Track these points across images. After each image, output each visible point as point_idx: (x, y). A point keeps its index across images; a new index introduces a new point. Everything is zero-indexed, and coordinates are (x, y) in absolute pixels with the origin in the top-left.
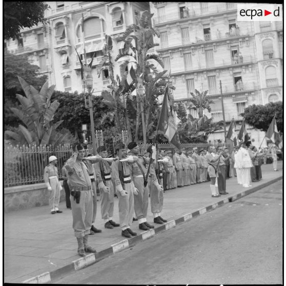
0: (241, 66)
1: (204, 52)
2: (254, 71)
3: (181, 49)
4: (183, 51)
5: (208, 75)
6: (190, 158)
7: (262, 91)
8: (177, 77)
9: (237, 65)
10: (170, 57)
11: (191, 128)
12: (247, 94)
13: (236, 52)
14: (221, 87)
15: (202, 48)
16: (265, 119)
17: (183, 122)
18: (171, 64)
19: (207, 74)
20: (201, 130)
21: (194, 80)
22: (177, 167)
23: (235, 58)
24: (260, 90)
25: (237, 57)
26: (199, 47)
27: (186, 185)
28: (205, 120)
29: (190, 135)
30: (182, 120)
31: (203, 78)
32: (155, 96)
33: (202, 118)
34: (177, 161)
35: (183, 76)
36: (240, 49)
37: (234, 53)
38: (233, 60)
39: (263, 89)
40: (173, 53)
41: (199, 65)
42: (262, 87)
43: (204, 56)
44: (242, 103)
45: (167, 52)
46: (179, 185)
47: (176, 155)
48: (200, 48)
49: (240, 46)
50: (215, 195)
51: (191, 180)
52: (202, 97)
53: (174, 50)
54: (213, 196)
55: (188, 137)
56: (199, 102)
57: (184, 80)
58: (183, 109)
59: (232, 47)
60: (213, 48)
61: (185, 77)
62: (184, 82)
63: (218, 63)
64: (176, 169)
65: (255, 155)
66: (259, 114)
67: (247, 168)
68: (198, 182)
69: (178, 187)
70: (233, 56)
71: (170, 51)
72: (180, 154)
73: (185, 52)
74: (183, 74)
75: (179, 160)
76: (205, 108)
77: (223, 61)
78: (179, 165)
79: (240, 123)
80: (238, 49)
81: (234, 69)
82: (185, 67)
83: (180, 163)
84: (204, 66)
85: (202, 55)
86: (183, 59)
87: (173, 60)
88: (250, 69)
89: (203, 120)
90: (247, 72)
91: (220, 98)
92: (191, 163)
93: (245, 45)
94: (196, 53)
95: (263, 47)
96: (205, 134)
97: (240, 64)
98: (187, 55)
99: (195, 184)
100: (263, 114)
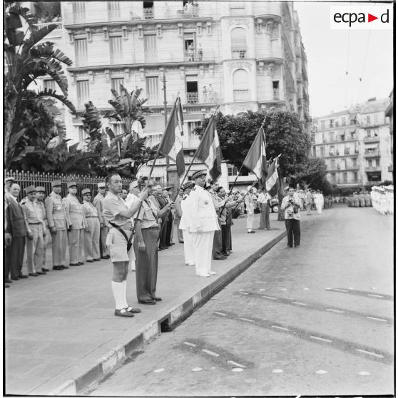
0: (198, 66)
1: (142, 36)
2: (217, 75)
3: (105, 29)
4: (109, 32)
5: (147, 75)
6: (87, 205)
7: (226, 106)
8: (97, 74)
9: (192, 63)
10: (88, 40)
11: (107, 151)
12: (204, 110)
13: (190, 42)
14: (165, 87)
15: (140, 29)
16: (237, 141)
17: (93, 139)
18: (89, 51)
19: (145, 72)
20: (126, 156)
21: (125, 80)
22: (52, 225)
23: (189, 52)
24: (224, 105)
25: (192, 50)
26: (134, 29)
27: (75, 262)
28: (135, 140)
29: (106, 163)
30: (91, 134)
31: (138, 78)
32: (31, 76)
33: (129, 135)
34: (54, 211)
35: (108, 71)
36: (197, 38)
37: (189, 42)
38: (187, 55)
39: (228, 104)
40: (93, 33)
41: (134, 56)
42: (226, 101)
43: (141, 43)
44: (195, 122)
45: (82, 31)
46: (56, 264)
47: (54, 197)
48: (136, 31)
49: (197, 33)
50: (123, 311)
51: (88, 252)
52: (132, 100)
53: (94, 28)
54: (117, 313)
55: (101, 166)
56: (125, 108)
57: (108, 79)
58: (95, 115)
59: (185, 34)
60: (156, 32)
61: (110, 74)
62: (108, 82)
63: (162, 57)
64: (49, 228)
65: (222, 203)
66: (226, 132)
67: (207, 233)
68: (104, 255)
69: (55, 268)
70: (186, 48)
71: (88, 30)
72: (63, 194)
73: (112, 34)
74: (106, 69)
75: (59, 208)
76: (135, 119)
77: (172, 55)
78: (59, 222)
79: (192, 154)
80: (195, 38)
81: (187, 69)
82: (112, 58)
83: (60, 216)
84: (141, 59)
85: (139, 41)
86: (108, 44)
87: (92, 44)
88: (211, 71)
89: (131, 138)
90: (207, 75)
91: (163, 112)
92: (88, 215)
93: (205, 32)
94: (130, 36)
95: (232, 40)
96: (133, 165)
97: (196, 62)
98: (116, 39)
99: (95, 260)
100: (235, 130)
